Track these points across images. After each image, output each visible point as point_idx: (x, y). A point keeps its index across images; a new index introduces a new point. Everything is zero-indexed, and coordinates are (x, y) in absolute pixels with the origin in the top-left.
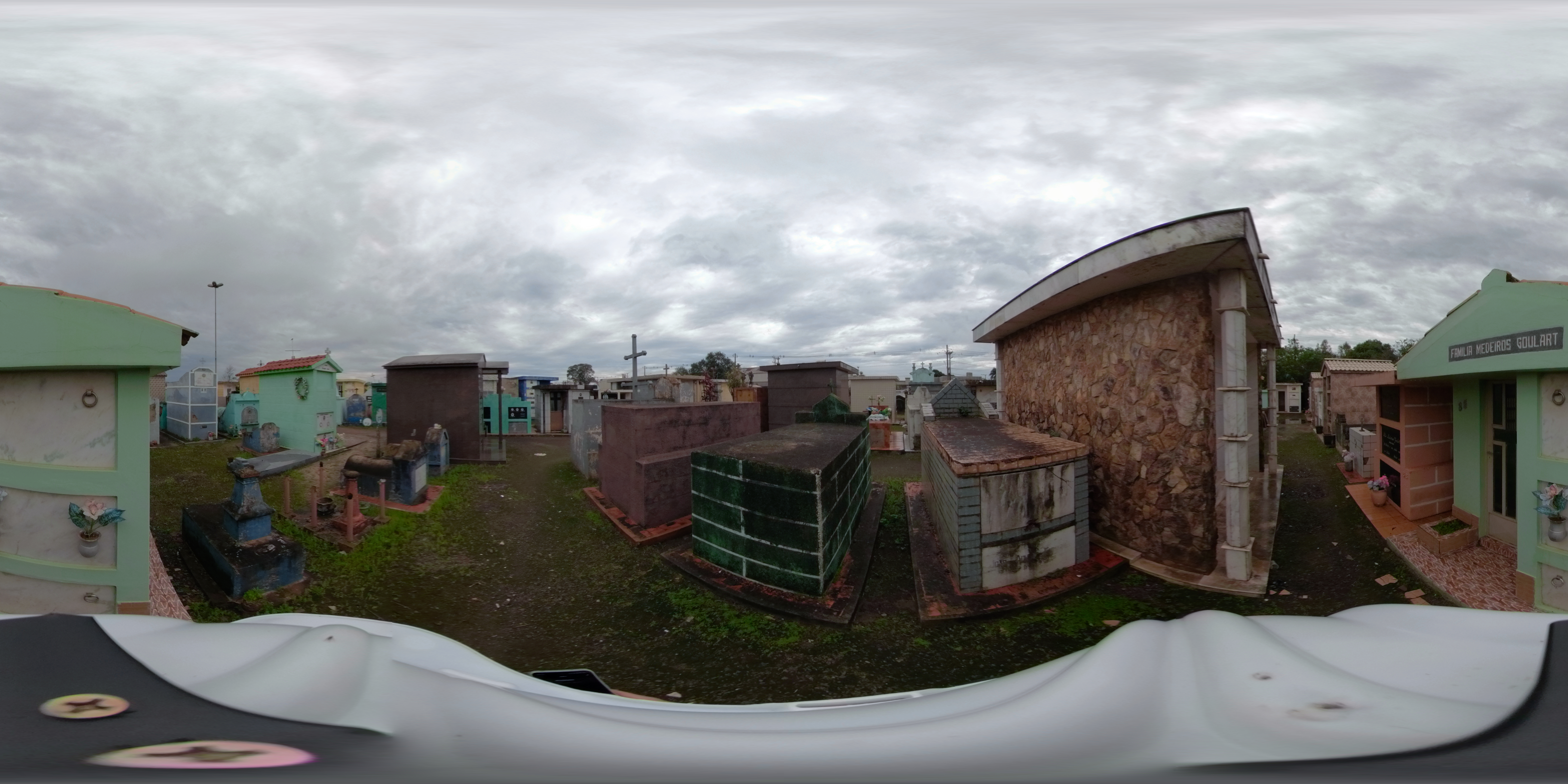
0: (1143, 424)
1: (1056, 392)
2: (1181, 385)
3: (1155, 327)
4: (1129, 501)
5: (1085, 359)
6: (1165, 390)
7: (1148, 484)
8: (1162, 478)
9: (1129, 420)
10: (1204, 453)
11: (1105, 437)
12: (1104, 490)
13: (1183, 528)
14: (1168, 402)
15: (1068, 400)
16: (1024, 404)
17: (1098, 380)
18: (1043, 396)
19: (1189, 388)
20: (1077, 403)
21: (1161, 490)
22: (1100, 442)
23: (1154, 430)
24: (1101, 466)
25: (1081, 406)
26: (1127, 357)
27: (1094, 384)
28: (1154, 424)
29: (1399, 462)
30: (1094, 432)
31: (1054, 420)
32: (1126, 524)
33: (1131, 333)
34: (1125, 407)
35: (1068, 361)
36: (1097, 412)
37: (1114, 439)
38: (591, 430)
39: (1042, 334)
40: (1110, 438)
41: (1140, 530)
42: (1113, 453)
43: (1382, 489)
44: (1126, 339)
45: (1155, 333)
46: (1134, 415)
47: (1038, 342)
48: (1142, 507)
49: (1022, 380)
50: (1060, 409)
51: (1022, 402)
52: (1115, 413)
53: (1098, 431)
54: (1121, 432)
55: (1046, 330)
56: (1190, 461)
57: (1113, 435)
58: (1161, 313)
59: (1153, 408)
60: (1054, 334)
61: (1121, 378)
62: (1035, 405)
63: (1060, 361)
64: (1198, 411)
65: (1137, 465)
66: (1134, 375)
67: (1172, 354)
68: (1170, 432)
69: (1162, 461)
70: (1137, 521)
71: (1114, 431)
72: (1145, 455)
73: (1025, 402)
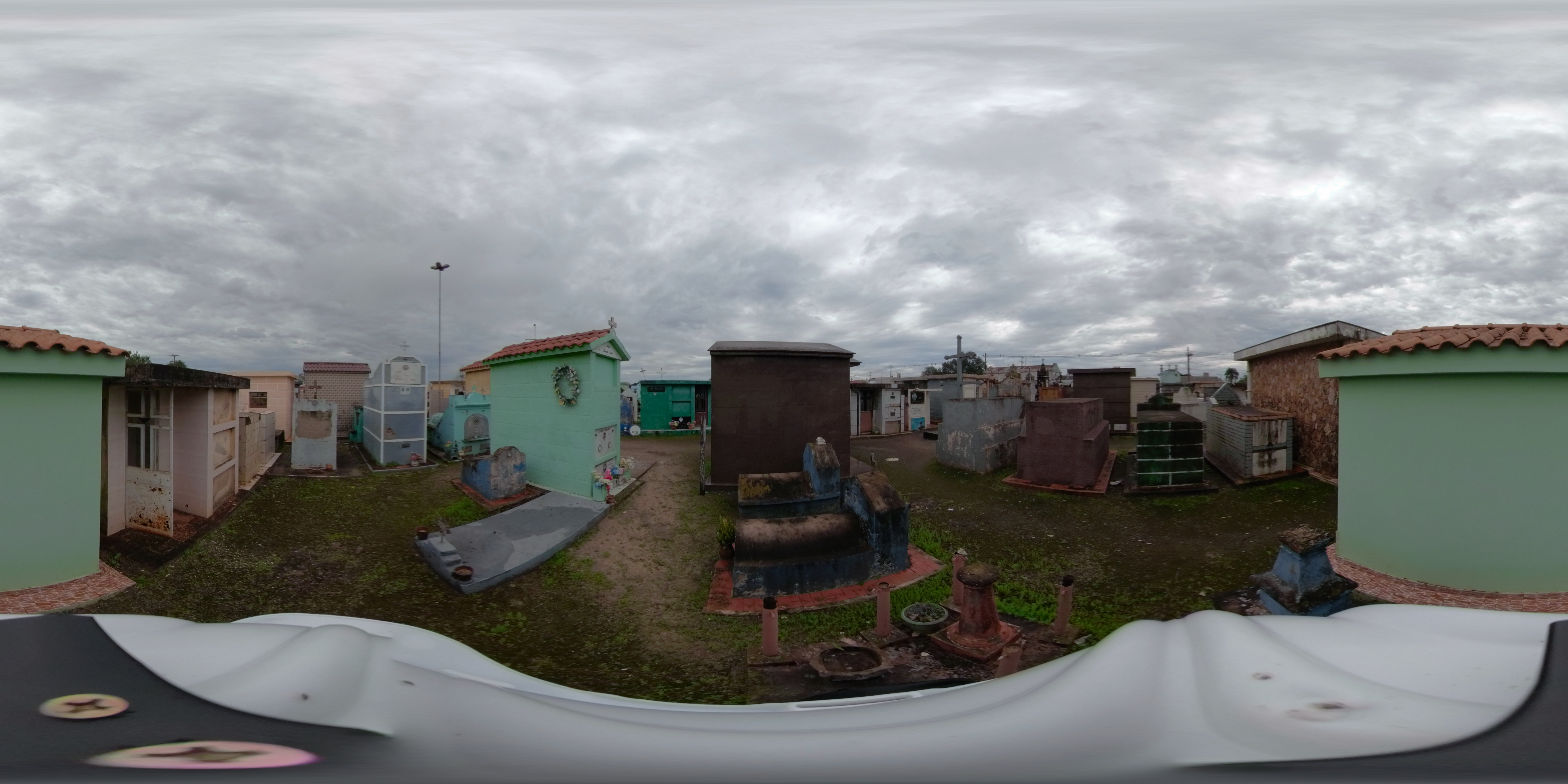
0: (1317, 405)
1: (1281, 391)
2: (1330, 389)
4: (1311, 441)
5: (1295, 376)
6: (1324, 391)
7: (1318, 432)
8: (1322, 429)
9: (1312, 403)
13: (1328, 451)
14: (1326, 396)
15: (1288, 396)
16: (1265, 397)
17: (1300, 385)
18: (1275, 393)
20: (1291, 396)
21: (1322, 434)
22: (1301, 414)
24: (1300, 426)
27: (1298, 388)
28: (1320, 405)
30: (1298, 410)
31: (1280, 406)
32: (1310, 454)
34: (1310, 398)
35: (1288, 376)
36: (1299, 400)
37: (1306, 413)
40: (1303, 411)
41: (1314, 456)
42: (1306, 419)
44: (1311, 369)
47: (1273, 365)
48: (1315, 443)
49: (1264, 385)
50: (1283, 400)
52: (1307, 401)
53: (1300, 409)
54: (1309, 409)
55: (1276, 360)
59: (1320, 398)
60: (1281, 363)
61: (1309, 385)
62: (1271, 398)
63: (1284, 376)
65: (1314, 423)
66: (1314, 384)
68: (1326, 408)
69: (1322, 421)
70: (1313, 451)
71: (1305, 409)
72: (1317, 419)
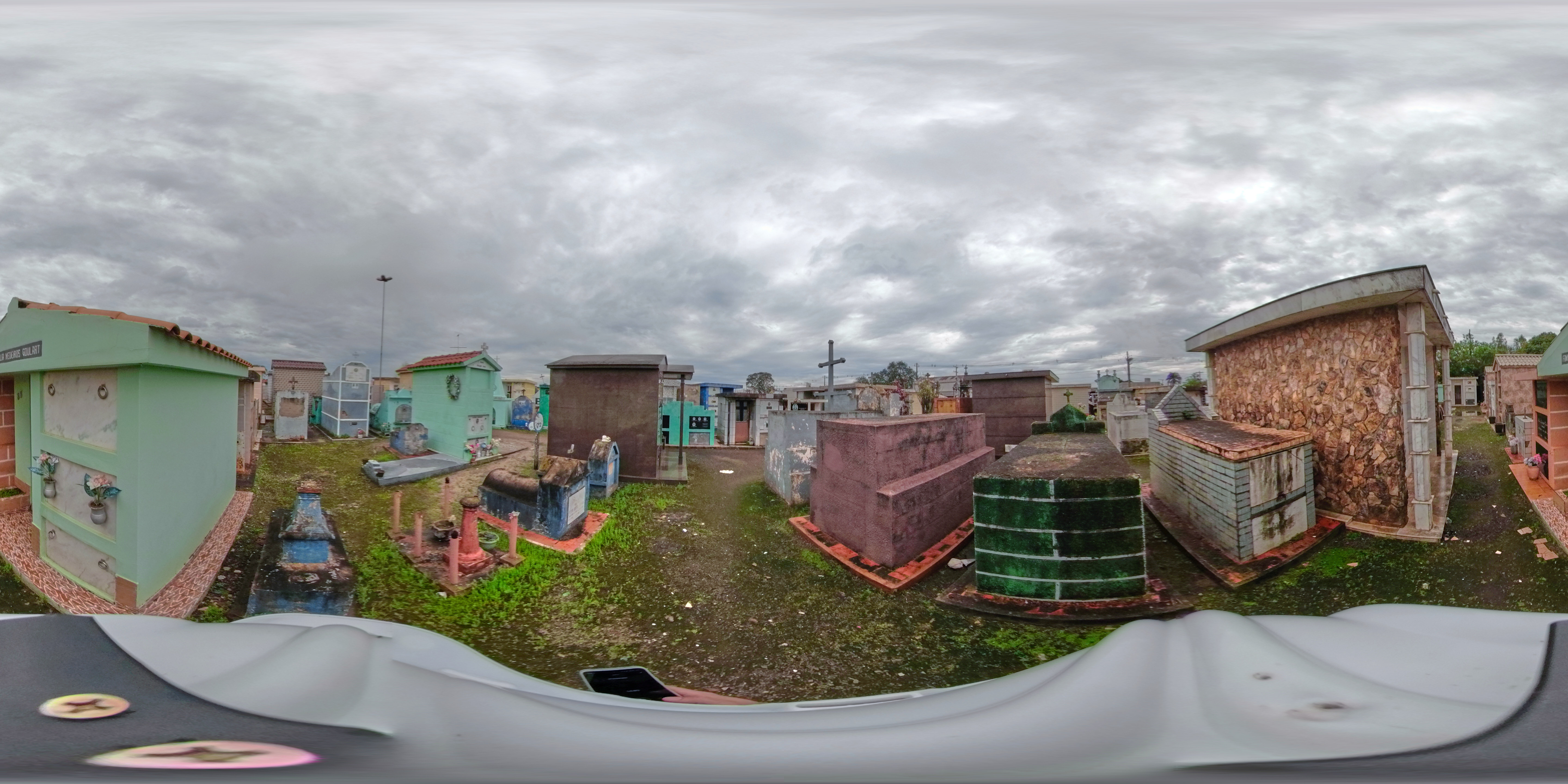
0: (1351, 415)
1: (1272, 394)
2: (1380, 386)
3: (1359, 345)
4: (1341, 475)
5: (1299, 368)
6: (1367, 390)
7: (1356, 460)
8: (1367, 454)
9: (1339, 412)
10: (1398, 432)
11: (1319, 427)
12: (1320, 469)
13: (1383, 488)
14: (1371, 398)
15: (1284, 401)
16: (1240, 407)
17: (1312, 383)
18: (1260, 398)
19: (1386, 387)
20: (1293, 403)
21: (1366, 463)
22: (1315, 431)
23: (1360, 419)
24: (1316, 450)
25: (1297, 404)
26: (1337, 366)
27: (1308, 387)
28: (1359, 414)
29: (1547, 441)
31: (1271, 418)
32: (1339, 494)
33: (1340, 348)
34: (1336, 403)
35: (1284, 368)
36: (1312, 409)
37: (1327, 428)
38: (794, 447)
39: (1258, 346)
40: (1324, 428)
41: (1350, 497)
42: (1327, 439)
43: (1536, 465)
44: (1335, 353)
45: (1359, 349)
46: (1344, 409)
47: (1253, 353)
48: (1351, 479)
49: (1237, 385)
50: (1277, 408)
51: (1237, 404)
52: (1328, 409)
53: (1313, 423)
54: (1334, 422)
55: (1261, 343)
56: (1387, 439)
57: (1327, 425)
58: (1364, 334)
59: (1359, 403)
60: (1270, 346)
61: (1332, 382)
62: (1252, 406)
63: (1276, 369)
64: (1393, 403)
65: (1346, 446)
66: (1343, 379)
67: (1372, 364)
68: (1372, 419)
69: (1366, 441)
70: (1348, 490)
71: (1327, 422)
72: (1353, 438)
73: (1240, 404)
